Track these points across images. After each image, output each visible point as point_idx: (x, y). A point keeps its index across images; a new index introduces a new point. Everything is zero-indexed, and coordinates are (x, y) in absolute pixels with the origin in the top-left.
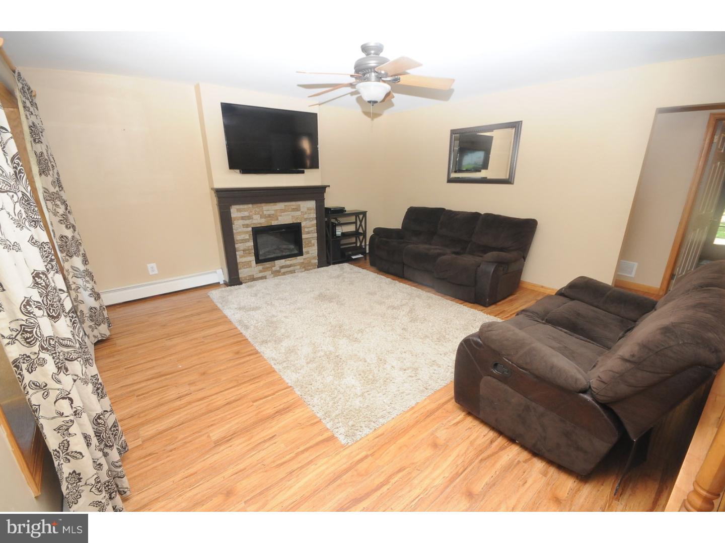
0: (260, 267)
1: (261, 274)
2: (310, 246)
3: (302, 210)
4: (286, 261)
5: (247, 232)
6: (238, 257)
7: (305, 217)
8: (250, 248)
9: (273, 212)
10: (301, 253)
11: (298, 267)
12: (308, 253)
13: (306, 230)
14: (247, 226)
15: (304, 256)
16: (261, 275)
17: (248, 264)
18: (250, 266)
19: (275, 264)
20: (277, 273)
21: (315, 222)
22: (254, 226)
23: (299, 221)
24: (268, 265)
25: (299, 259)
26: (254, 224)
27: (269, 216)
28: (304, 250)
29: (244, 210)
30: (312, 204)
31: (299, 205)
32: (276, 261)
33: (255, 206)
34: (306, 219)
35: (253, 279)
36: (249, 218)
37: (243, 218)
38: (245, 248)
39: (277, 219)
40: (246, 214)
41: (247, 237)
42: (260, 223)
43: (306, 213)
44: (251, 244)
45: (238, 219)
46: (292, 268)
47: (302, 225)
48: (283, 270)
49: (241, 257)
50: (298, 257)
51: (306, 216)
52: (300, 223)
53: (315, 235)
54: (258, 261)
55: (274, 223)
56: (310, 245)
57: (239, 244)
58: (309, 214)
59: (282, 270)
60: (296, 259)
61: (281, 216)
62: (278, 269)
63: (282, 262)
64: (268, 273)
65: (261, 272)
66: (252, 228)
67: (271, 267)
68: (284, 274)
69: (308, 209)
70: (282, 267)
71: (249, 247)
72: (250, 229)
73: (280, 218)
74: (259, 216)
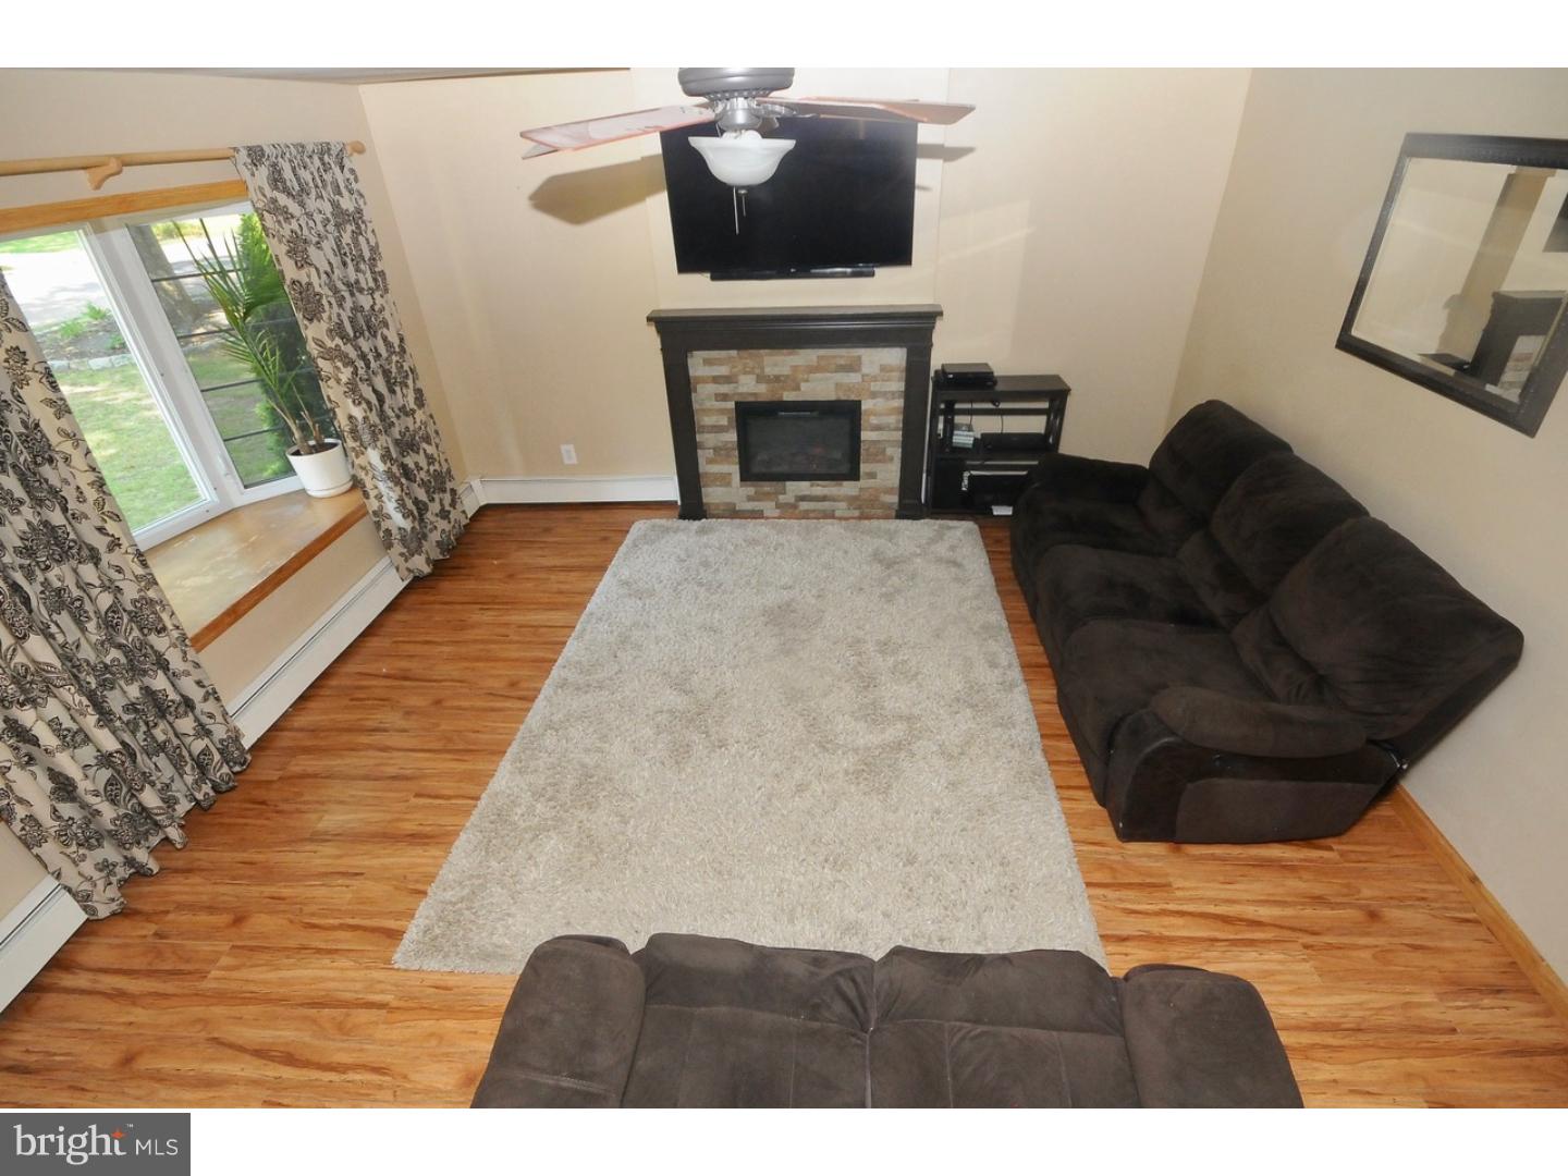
0: (751, 490)
1: (751, 503)
2: (879, 461)
3: (865, 370)
4: (812, 486)
5: (722, 411)
6: (702, 461)
7: (872, 389)
8: (730, 445)
9: (786, 371)
10: (854, 475)
11: (843, 505)
12: (872, 475)
13: (874, 420)
14: (724, 397)
15: (863, 483)
16: (749, 506)
17: (724, 480)
18: (729, 484)
19: (784, 489)
20: (789, 511)
21: (899, 403)
22: (741, 400)
23: (853, 397)
24: (767, 487)
25: (848, 488)
26: (741, 394)
27: (777, 378)
28: (864, 468)
29: (719, 362)
30: (896, 356)
31: (859, 357)
32: (788, 483)
33: (744, 353)
34: (874, 395)
35: (733, 513)
36: (728, 379)
37: (716, 380)
38: (720, 444)
39: (797, 388)
40: (723, 370)
41: (724, 421)
42: (755, 394)
43: (875, 379)
44: (732, 437)
45: (704, 380)
46: (826, 505)
47: (864, 407)
48: (804, 506)
49: (710, 461)
50: (845, 483)
51: (874, 387)
52: (860, 402)
53: (898, 435)
54: (746, 476)
55: (788, 396)
56: (880, 456)
57: (707, 436)
58: (883, 380)
59: (801, 503)
60: (841, 485)
61: (807, 381)
62: (792, 501)
63: (804, 487)
64: (768, 507)
65: (750, 499)
66: (737, 403)
67: (777, 493)
68: (806, 515)
69: (883, 368)
70: (803, 498)
71: (727, 442)
72: (731, 405)
73: (803, 386)
74: (754, 377)
